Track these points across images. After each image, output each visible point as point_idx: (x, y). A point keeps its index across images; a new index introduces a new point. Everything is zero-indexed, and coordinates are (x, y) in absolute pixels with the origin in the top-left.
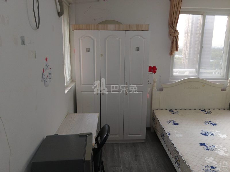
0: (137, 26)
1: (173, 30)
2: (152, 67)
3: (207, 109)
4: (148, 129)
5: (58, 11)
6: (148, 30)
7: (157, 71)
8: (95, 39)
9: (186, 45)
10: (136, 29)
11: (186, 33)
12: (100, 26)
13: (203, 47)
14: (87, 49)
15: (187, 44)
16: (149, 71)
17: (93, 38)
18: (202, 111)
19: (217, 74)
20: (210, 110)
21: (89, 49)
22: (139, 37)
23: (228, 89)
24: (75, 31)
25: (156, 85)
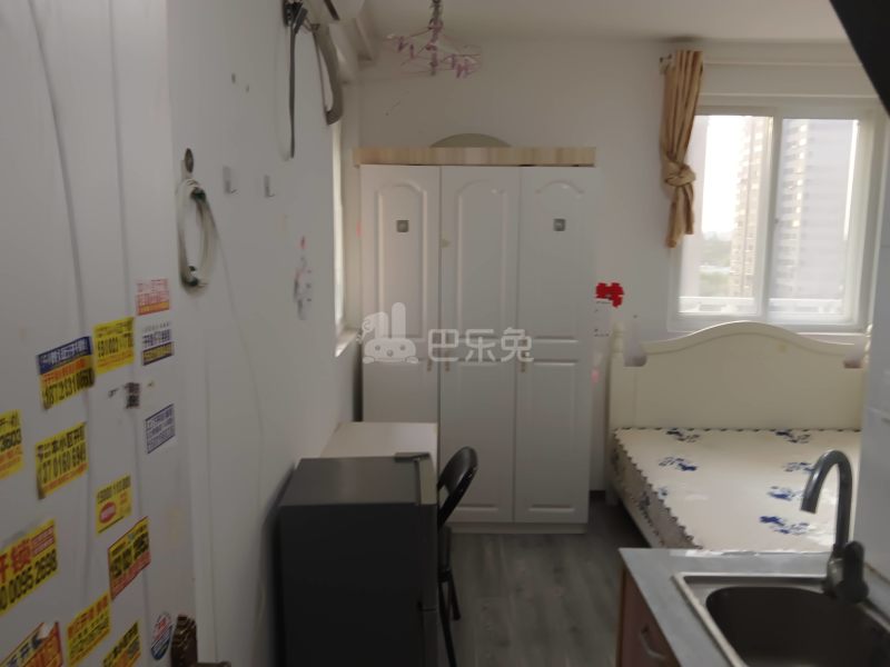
0: (559, 151)
1: (674, 167)
2: (609, 285)
3: (798, 429)
4: (596, 497)
5: (325, 108)
6: (591, 165)
7: (625, 298)
8: (425, 194)
9: (746, 228)
10: (553, 163)
11: (743, 181)
12: (442, 152)
13: (777, 221)
14: (400, 222)
15: (747, 222)
16: (599, 297)
17: (418, 188)
18: (780, 434)
19: (832, 312)
20: (806, 433)
21: (406, 222)
22: (565, 187)
23: (866, 360)
24: (362, 166)
25: (620, 344)
